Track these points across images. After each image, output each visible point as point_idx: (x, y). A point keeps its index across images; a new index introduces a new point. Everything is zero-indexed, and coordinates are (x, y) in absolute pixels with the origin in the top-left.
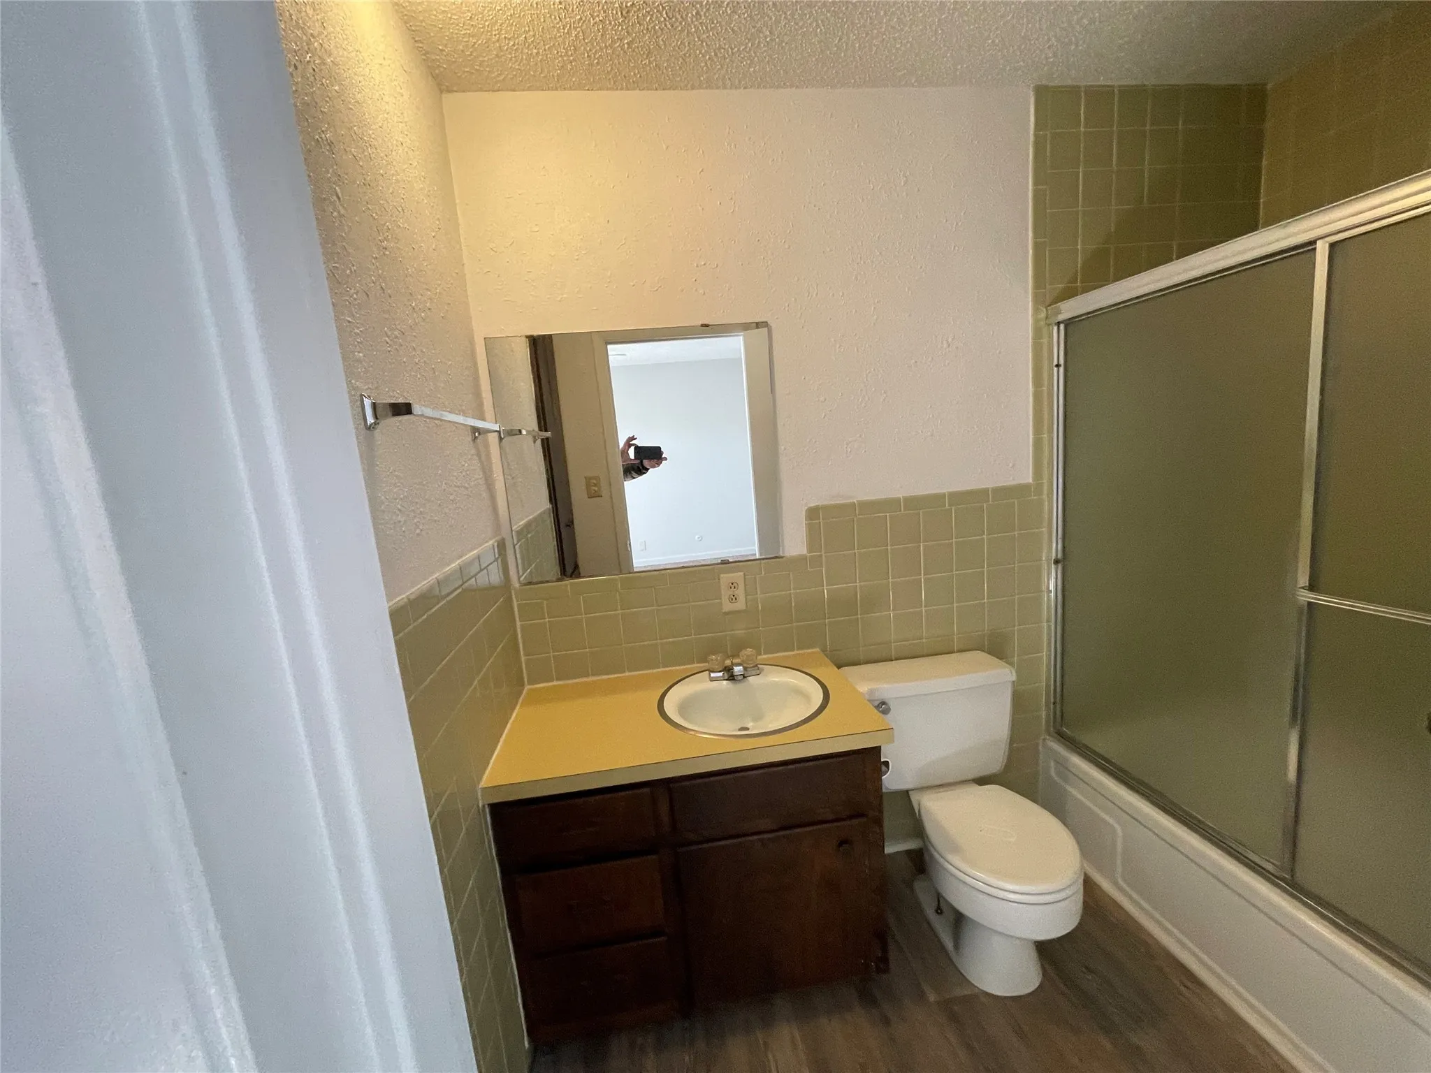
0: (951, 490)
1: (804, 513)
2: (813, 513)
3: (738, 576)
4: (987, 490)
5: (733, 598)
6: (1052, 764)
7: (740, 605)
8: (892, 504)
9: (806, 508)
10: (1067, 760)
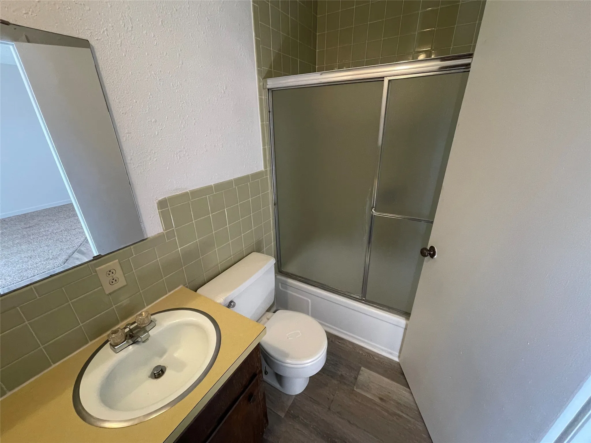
0: (234, 178)
1: (156, 205)
2: (162, 204)
3: (114, 264)
4: (248, 175)
5: (114, 281)
6: (280, 284)
7: (122, 282)
8: (208, 190)
9: (157, 201)
10: (286, 282)
